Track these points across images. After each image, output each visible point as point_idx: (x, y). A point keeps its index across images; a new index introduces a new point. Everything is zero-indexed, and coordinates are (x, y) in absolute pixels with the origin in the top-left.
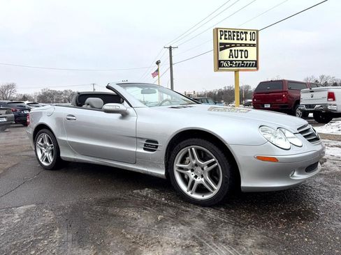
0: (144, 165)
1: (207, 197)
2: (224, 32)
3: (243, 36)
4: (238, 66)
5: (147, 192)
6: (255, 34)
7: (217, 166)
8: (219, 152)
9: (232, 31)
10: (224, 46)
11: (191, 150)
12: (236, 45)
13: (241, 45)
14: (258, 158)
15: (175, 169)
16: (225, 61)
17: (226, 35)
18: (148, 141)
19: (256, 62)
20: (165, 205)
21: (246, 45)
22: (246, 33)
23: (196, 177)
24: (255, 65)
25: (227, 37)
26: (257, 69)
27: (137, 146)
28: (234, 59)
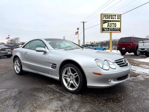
0: (52, 74)
1: (74, 89)
2: (105, 15)
3: (114, 17)
4: (112, 31)
5: (53, 86)
6: (120, 16)
7: (78, 76)
8: (79, 70)
9: (109, 15)
10: (105, 22)
11: (68, 69)
12: (111, 21)
13: (113, 21)
14: (93, 73)
15: (63, 76)
16: (105, 28)
17: (106, 17)
18: (53, 64)
19: (120, 29)
20: (57, 92)
21: (115, 21)
22: (115, 16)
23: (70, 80)
24: (120, 30)
25: (107, 17)
26: (120, 32)
27: (49, 67)
28: (110, 27)
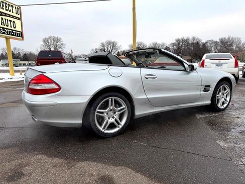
3: (11, 8)
4: (9, 34)
7: (229, 92)
11: (222, 87)
12: (5, 15)
13: (9, 16)
18: (206, 86)
19: (22, 33)
21: (13, 17)
26: (23, 39)
27: (201, 90)
28: (5, 27)
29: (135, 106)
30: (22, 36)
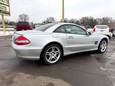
3: (4, 1)
4: (3, 13)
6: (8, 1)
11: (103, 42)
13: (3, 4)
26: (10, 16)
28: (2, 9)
29: (64, 51)
30: (9, 14)
